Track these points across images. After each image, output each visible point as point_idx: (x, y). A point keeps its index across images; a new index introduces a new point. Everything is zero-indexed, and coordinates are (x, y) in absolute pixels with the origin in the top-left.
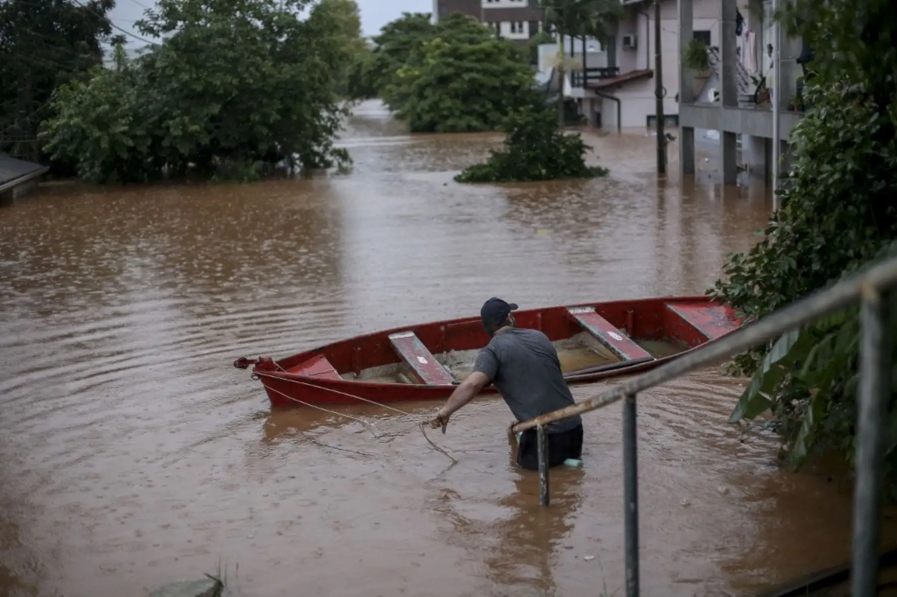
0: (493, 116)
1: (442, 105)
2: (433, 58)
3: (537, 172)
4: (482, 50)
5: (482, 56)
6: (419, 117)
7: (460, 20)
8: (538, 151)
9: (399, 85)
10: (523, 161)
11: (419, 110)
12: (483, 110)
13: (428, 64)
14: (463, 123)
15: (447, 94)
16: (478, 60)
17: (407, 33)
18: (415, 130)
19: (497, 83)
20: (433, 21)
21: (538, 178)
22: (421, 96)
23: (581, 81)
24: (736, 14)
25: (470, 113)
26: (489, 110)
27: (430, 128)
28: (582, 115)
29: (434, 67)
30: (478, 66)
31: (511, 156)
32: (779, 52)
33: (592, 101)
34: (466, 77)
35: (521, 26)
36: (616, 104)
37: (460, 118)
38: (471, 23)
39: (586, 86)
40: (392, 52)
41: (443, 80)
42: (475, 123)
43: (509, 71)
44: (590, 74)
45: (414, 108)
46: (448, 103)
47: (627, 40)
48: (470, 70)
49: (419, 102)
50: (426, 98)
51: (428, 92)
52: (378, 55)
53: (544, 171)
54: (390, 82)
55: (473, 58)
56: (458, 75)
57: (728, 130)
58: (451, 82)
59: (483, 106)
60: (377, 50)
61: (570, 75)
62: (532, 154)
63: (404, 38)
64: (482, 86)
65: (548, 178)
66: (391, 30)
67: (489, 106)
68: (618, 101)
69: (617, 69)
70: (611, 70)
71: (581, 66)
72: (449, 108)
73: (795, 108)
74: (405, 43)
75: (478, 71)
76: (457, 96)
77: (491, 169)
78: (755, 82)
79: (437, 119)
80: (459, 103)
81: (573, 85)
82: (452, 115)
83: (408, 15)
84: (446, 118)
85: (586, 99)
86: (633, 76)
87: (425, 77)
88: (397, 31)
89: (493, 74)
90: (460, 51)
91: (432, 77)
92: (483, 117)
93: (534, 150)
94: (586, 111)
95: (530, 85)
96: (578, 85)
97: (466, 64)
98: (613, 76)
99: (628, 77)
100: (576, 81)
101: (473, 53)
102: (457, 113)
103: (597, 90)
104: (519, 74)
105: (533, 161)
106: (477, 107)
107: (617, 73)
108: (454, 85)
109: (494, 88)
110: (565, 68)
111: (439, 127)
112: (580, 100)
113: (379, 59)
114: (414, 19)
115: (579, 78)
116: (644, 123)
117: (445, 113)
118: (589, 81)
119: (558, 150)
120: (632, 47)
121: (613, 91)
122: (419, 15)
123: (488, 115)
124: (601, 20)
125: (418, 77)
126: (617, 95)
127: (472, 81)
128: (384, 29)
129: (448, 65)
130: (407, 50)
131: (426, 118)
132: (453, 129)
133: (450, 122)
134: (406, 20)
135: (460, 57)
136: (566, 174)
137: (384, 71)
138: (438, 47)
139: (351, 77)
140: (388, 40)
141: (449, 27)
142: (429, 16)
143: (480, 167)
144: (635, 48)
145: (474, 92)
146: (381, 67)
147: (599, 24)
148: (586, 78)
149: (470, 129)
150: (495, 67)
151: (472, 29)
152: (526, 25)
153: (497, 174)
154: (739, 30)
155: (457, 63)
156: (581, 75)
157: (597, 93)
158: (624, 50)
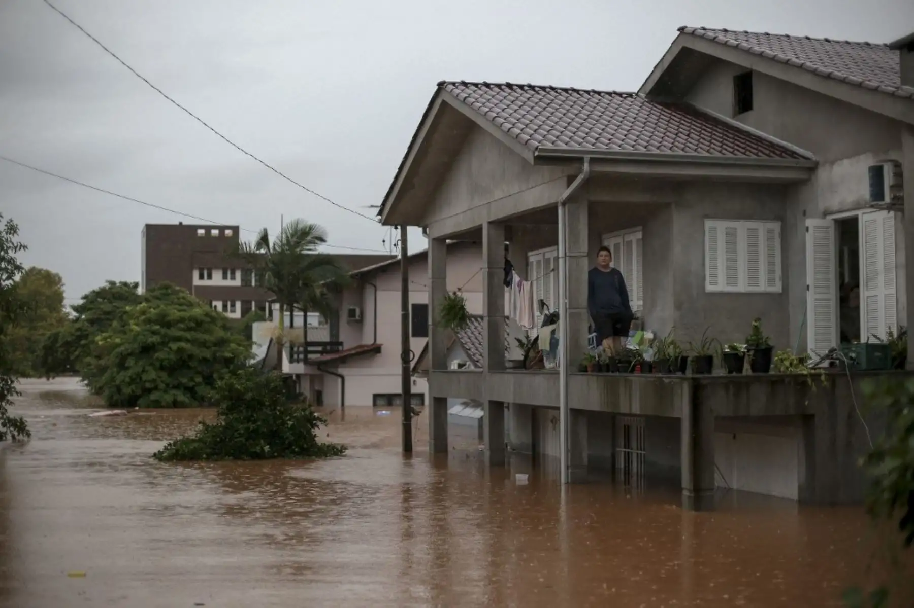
0: (203, 390)
1: (144, 377)
2: (137, 325)
3: (258, 449)
4: (191, 319)
5: (193, 324)
6: (119, 390)
7: (169, 291)
8: (259, 423)
9: (99, 357)
10: (241, 435)
11: (118, 382)
12: (191, 384)
13: (131, 330)
14: (168, 398)
15: (152, 364)
16: (189, 329)
17: (111, 302)
18: (112, 404)
19: (207, 354)
20: (140, 291)
21: (259, 456)
22: (122, 366)
23: (301, 356)
24: (504, 260)
25: (177, 387)
26: (199, 384)
27: (130, 402)
28: (301, 394)
29: (138, 334)
30: (188, 335)
31: (226, 428)
32: (567, 301)
33: (312, 378)
34: (174, 346)
35: (233, 305)
36: (340, 380)
37: (165, 392)
38: (181, 295)
39: (306, 361)
40: (92, 322)
41: (147, 350)
42: (181, 397)
43: (221, 343)
44: (310, 349)
45: (113, 379)
46: (152, 374)
47: (352, 313)
48: (178, 339)
49: (118, 373)
50: (128, 368)
51: (130, 362)
52: (77, 325)
53: (267, 448)
54: (89, 355)
55: (182, 326)
56: (164, 344)
57: (495, 398)
58: (156, 351)
59: (192, 379)
60: (77, 320)
61: (288, 349)
62: (252, 426)
63: (107, 307)
64: (191, 357)
65: (271, 457)
66: (93, 299)
67: (199, 379)
68: (343, 378)
69: (341, 344)
70: (334, 344)
71: (302, 340)
72: (154, 381)
73: (589, 369)
74: (108, 313)
75: (187, 341)
76: (162, 368)
77: (201, 445)
78: (521, 344)
79: (139, 392)
80: (164, 375)
81: (292, 360)
82: (156, 388)
83: (113, 284)
84: (149, 391)
85: (305, 375)
86: (359, 350)
87: (127, 346)
88: (100, 300)
89: (204, 344)
90: (169, 318)
91: (136, 346)
92: (190, 391)
93: (255, 422)
94: (305, 389)
95: (246, 358)
96: (298, 361)
97: (174, 332)
98: (337, 351)
99: (353, 352)
100: (295, 356)
101: (182, 320)
102: (162, 386)
103: (319, 365)
104: (233, 346)
105: (253, 435)
106: (184, 381)
107: (340, 348)
108: (160, 355)
109: (205, 360)
110: (285, 340)
111: (140, 401)
112: (298, 376)
113: (79, 329)
114: (120, 287)
115: (298, 353)
116: (370, 402)
117: (148, 385)
118: (310, 356)
119: (284, 423)
120: (357, 320)
121: (337, 367)
122: (125, 284)
123: (197, 389)
124: (325, 290)
125: (118, 345)
126: (341, 371)
127: (180, 350)
128: (85, 297)
129: (154, 333)
130: (111, 320)
131: (127, 391)
132: (157, 405)
133: (154, 396)
134: (110, 288)
135: (168, 325)
136: (293, 452)
137: (83, 342)
138: (143, 313)
139: (45, 348)
140: (90, 309)
141: (157, 298)
142: (136, 285)
143: (187, 441)
144: (361, 321)
145: (182, 363)
146: (79, 338)
147: (322, 294)
148: (306, 352)
149: (175, 404)
150: (206, 337)
151: (182, 300)
152: (238, 305)
153: (208, 451)
154: (508, 279)
155: (163, 331)
156: (301, 349)
157: (319, 369)
158: (349, 323)
